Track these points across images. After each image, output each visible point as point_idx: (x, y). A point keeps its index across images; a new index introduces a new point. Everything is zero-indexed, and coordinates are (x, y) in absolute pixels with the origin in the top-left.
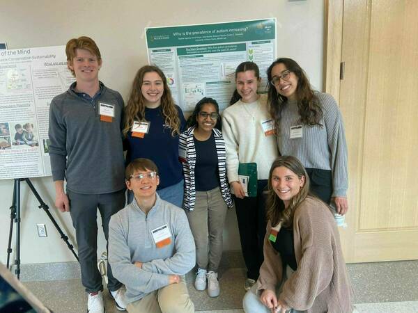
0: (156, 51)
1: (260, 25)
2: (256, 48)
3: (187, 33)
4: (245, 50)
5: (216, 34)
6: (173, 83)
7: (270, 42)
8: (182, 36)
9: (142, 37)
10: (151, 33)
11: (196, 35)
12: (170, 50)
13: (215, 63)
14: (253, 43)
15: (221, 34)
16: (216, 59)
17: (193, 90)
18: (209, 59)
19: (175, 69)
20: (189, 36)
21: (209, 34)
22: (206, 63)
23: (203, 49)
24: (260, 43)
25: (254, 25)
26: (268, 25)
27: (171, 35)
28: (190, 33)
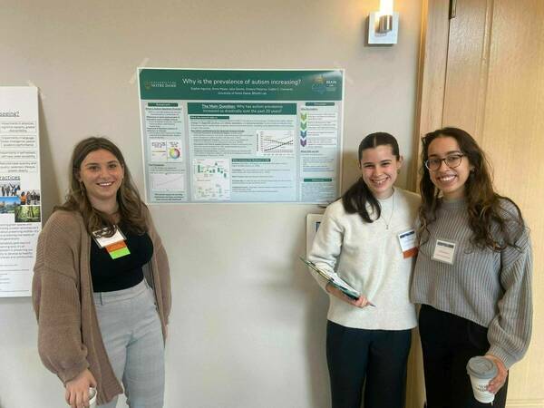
0: (154, 105)
1: (319, 78)
2: (311, 112)
3: (205, 81)
4: (295, 113)
5: (251, 85)
6: (179, 155)
7: (333, 104)
8: (197, 85)
9: (132, 82)
10: (146, 75)
11: (218, 85)
12: (176, 105)
13: (247, 130)
14: (307, 104)
15: (259, 86)
16: (249, 123)
17: (211, 169)
18: (238, 123)
19: (183, 134)
20: (208, 85)
21: (240, 86)
22: (232, 129)
23: (229, 107)
24: (319, 104)
25: (311, 77)
26: (332, 79)
27: (179, 83)
28: (210, 82)
